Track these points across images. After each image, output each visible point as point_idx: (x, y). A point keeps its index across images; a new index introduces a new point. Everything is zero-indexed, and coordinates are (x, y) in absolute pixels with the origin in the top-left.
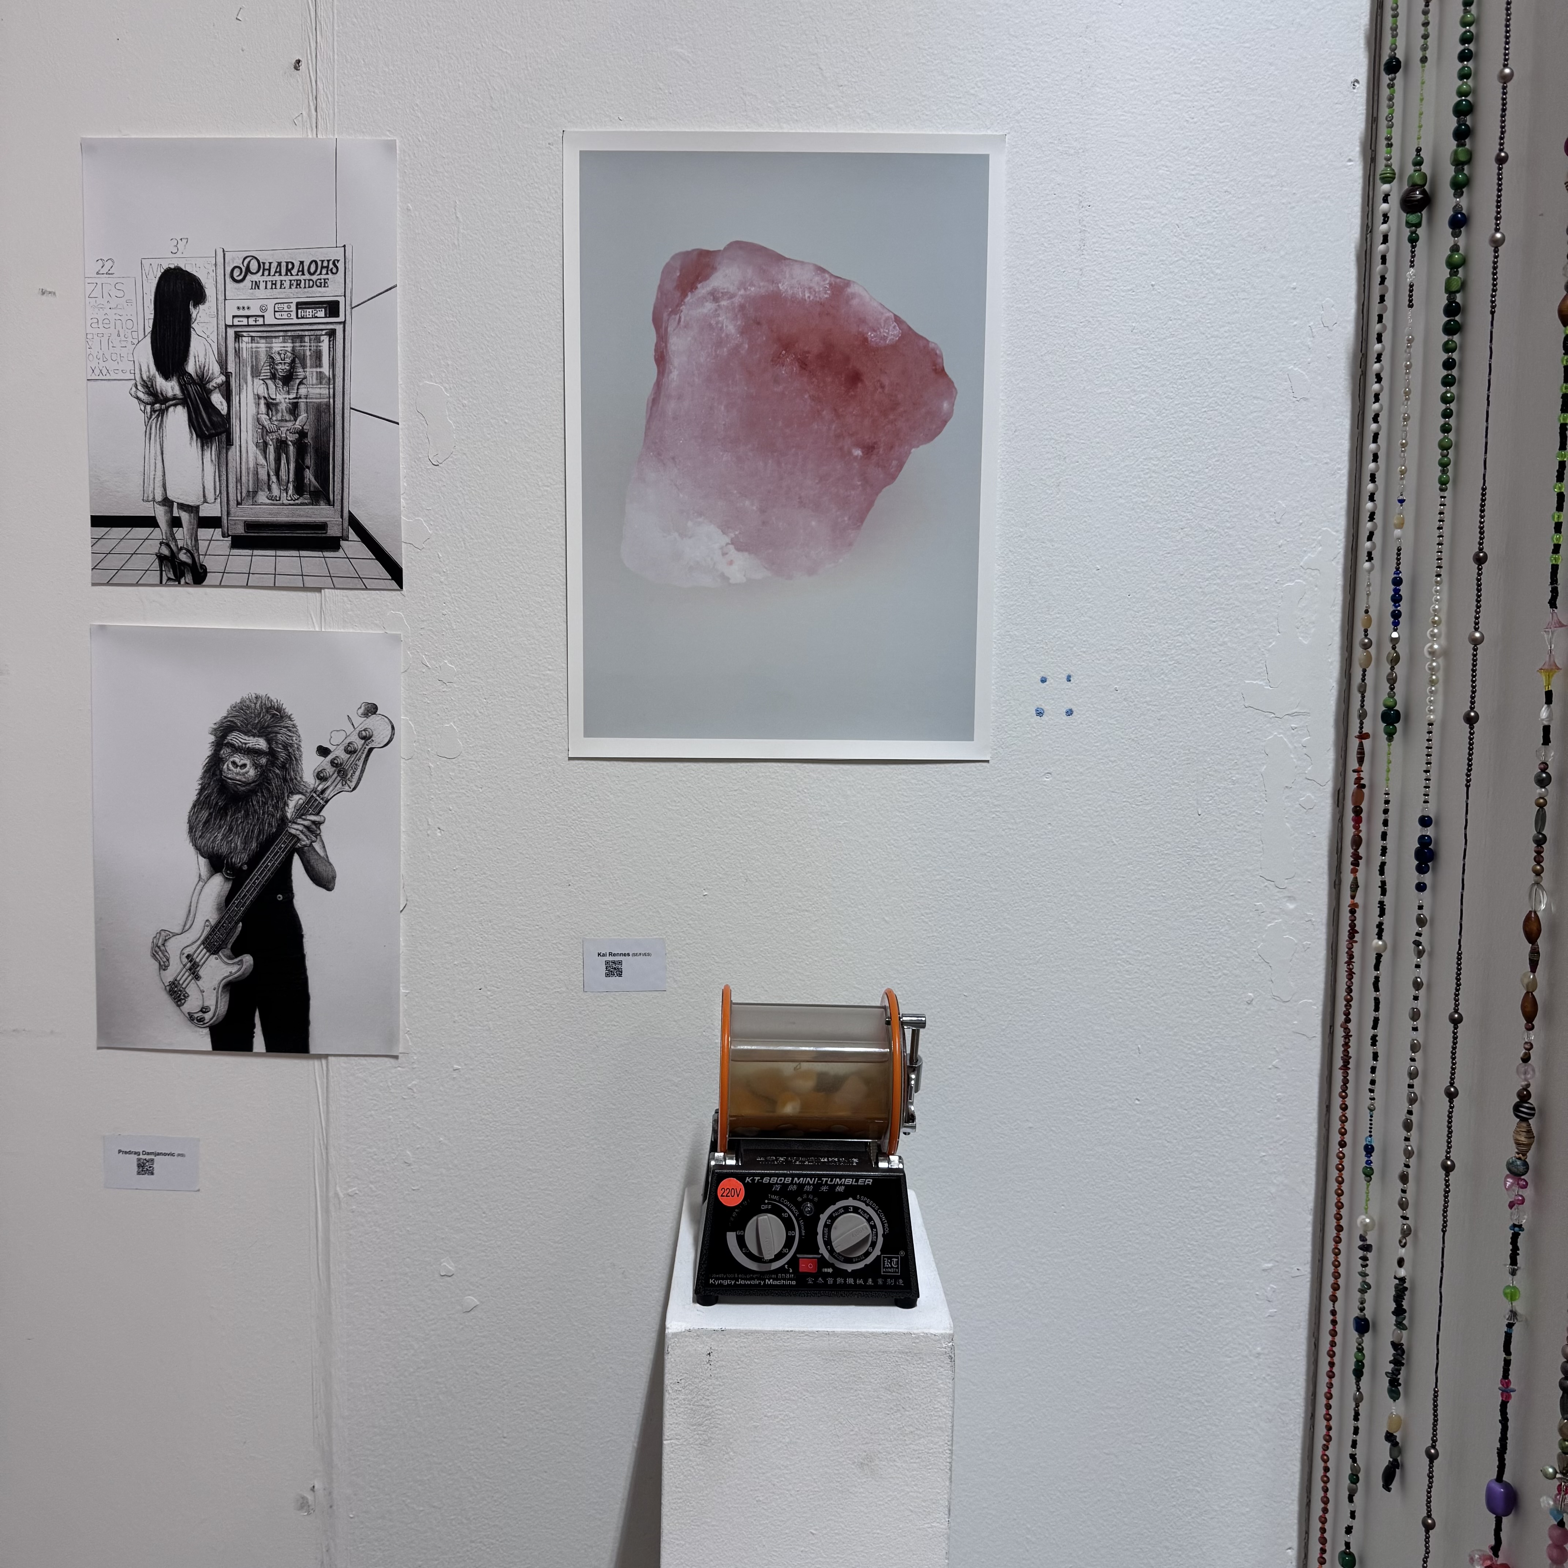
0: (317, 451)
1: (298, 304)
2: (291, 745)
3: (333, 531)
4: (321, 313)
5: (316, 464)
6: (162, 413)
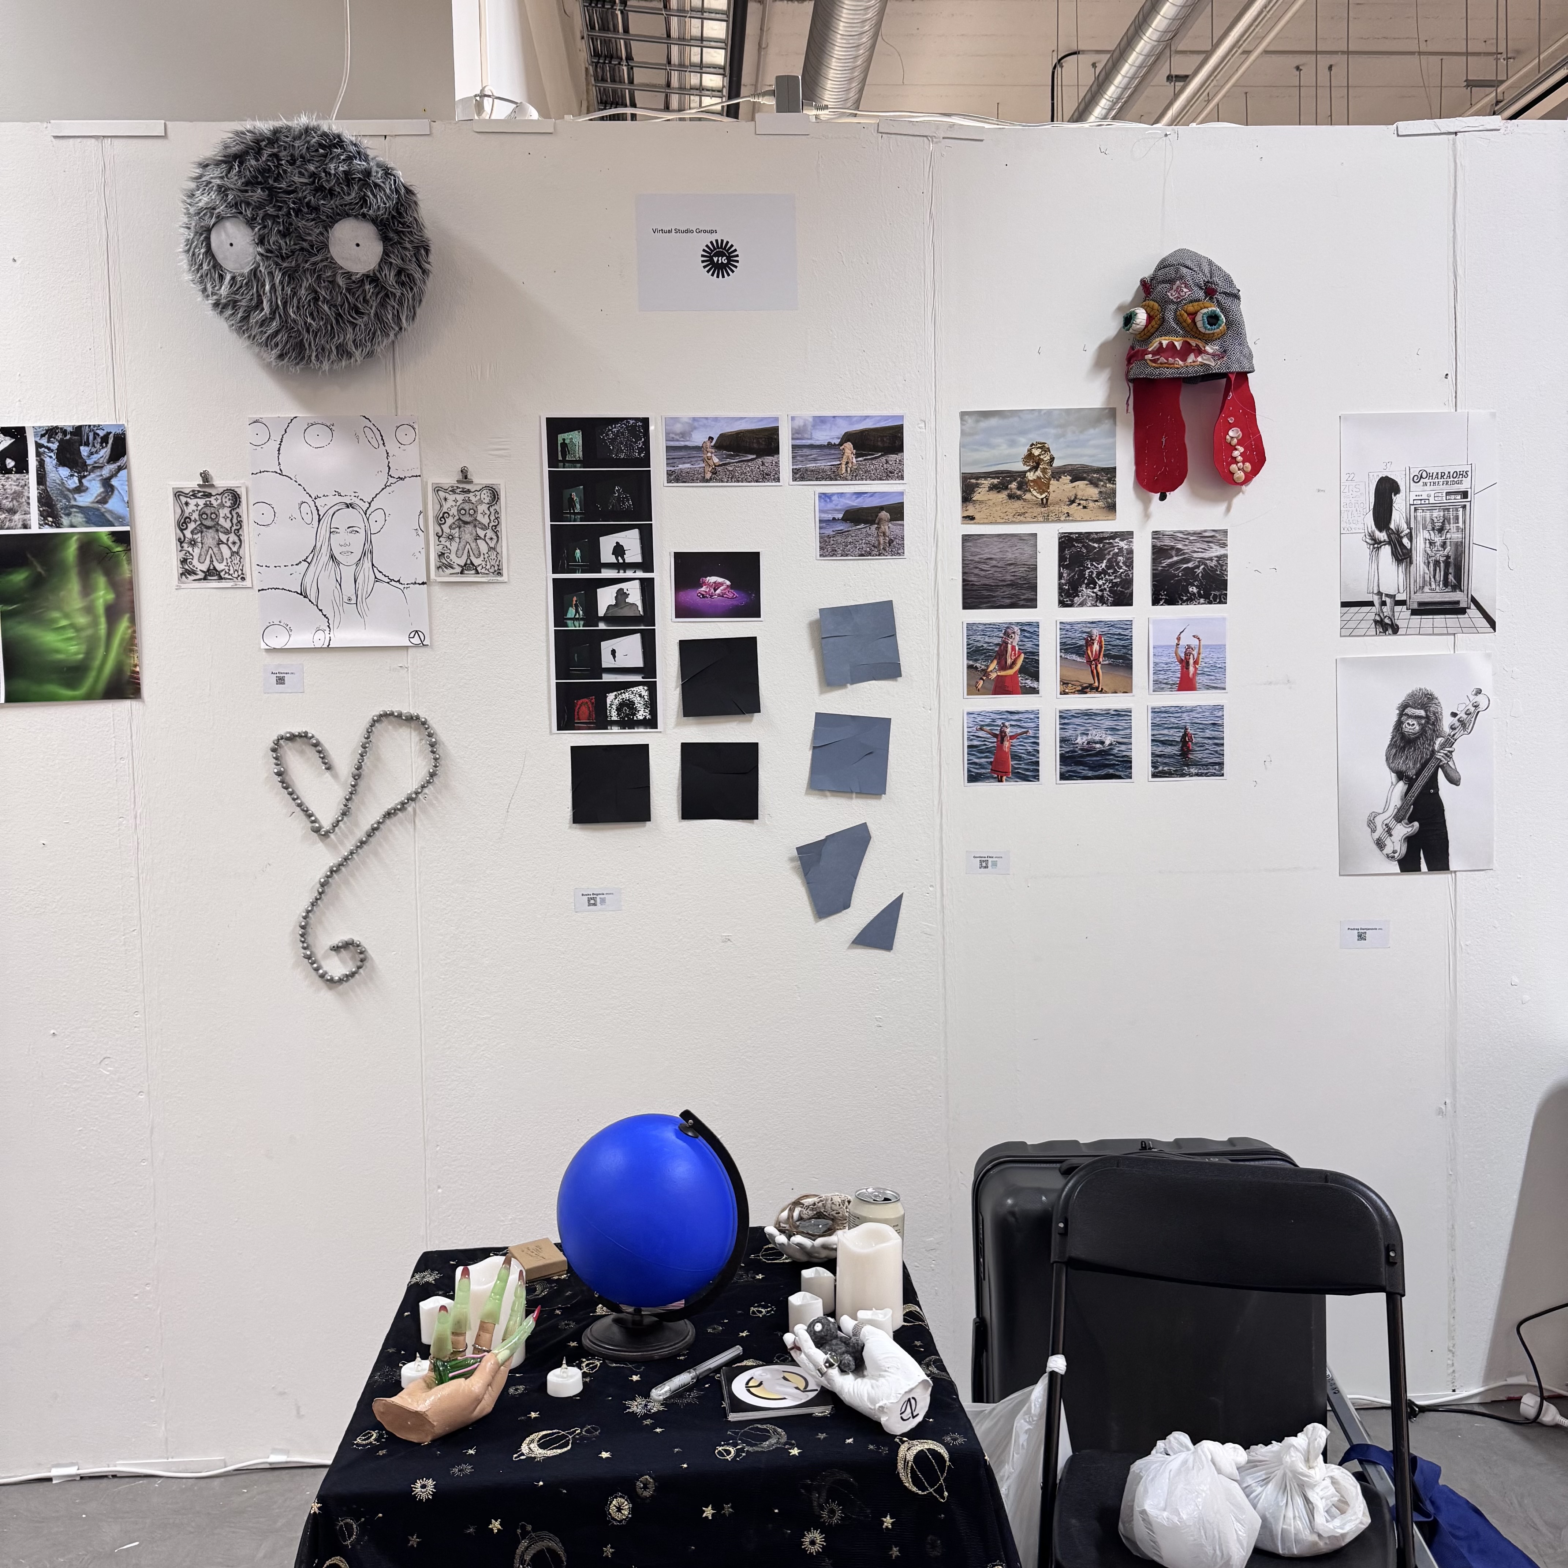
0: (1455, 565)
1: (1446, 493)
2: (1437, 713)
3: (1463, 605)
4: (1459, 497)
5: (1455, 572)
6: (1378, 548)
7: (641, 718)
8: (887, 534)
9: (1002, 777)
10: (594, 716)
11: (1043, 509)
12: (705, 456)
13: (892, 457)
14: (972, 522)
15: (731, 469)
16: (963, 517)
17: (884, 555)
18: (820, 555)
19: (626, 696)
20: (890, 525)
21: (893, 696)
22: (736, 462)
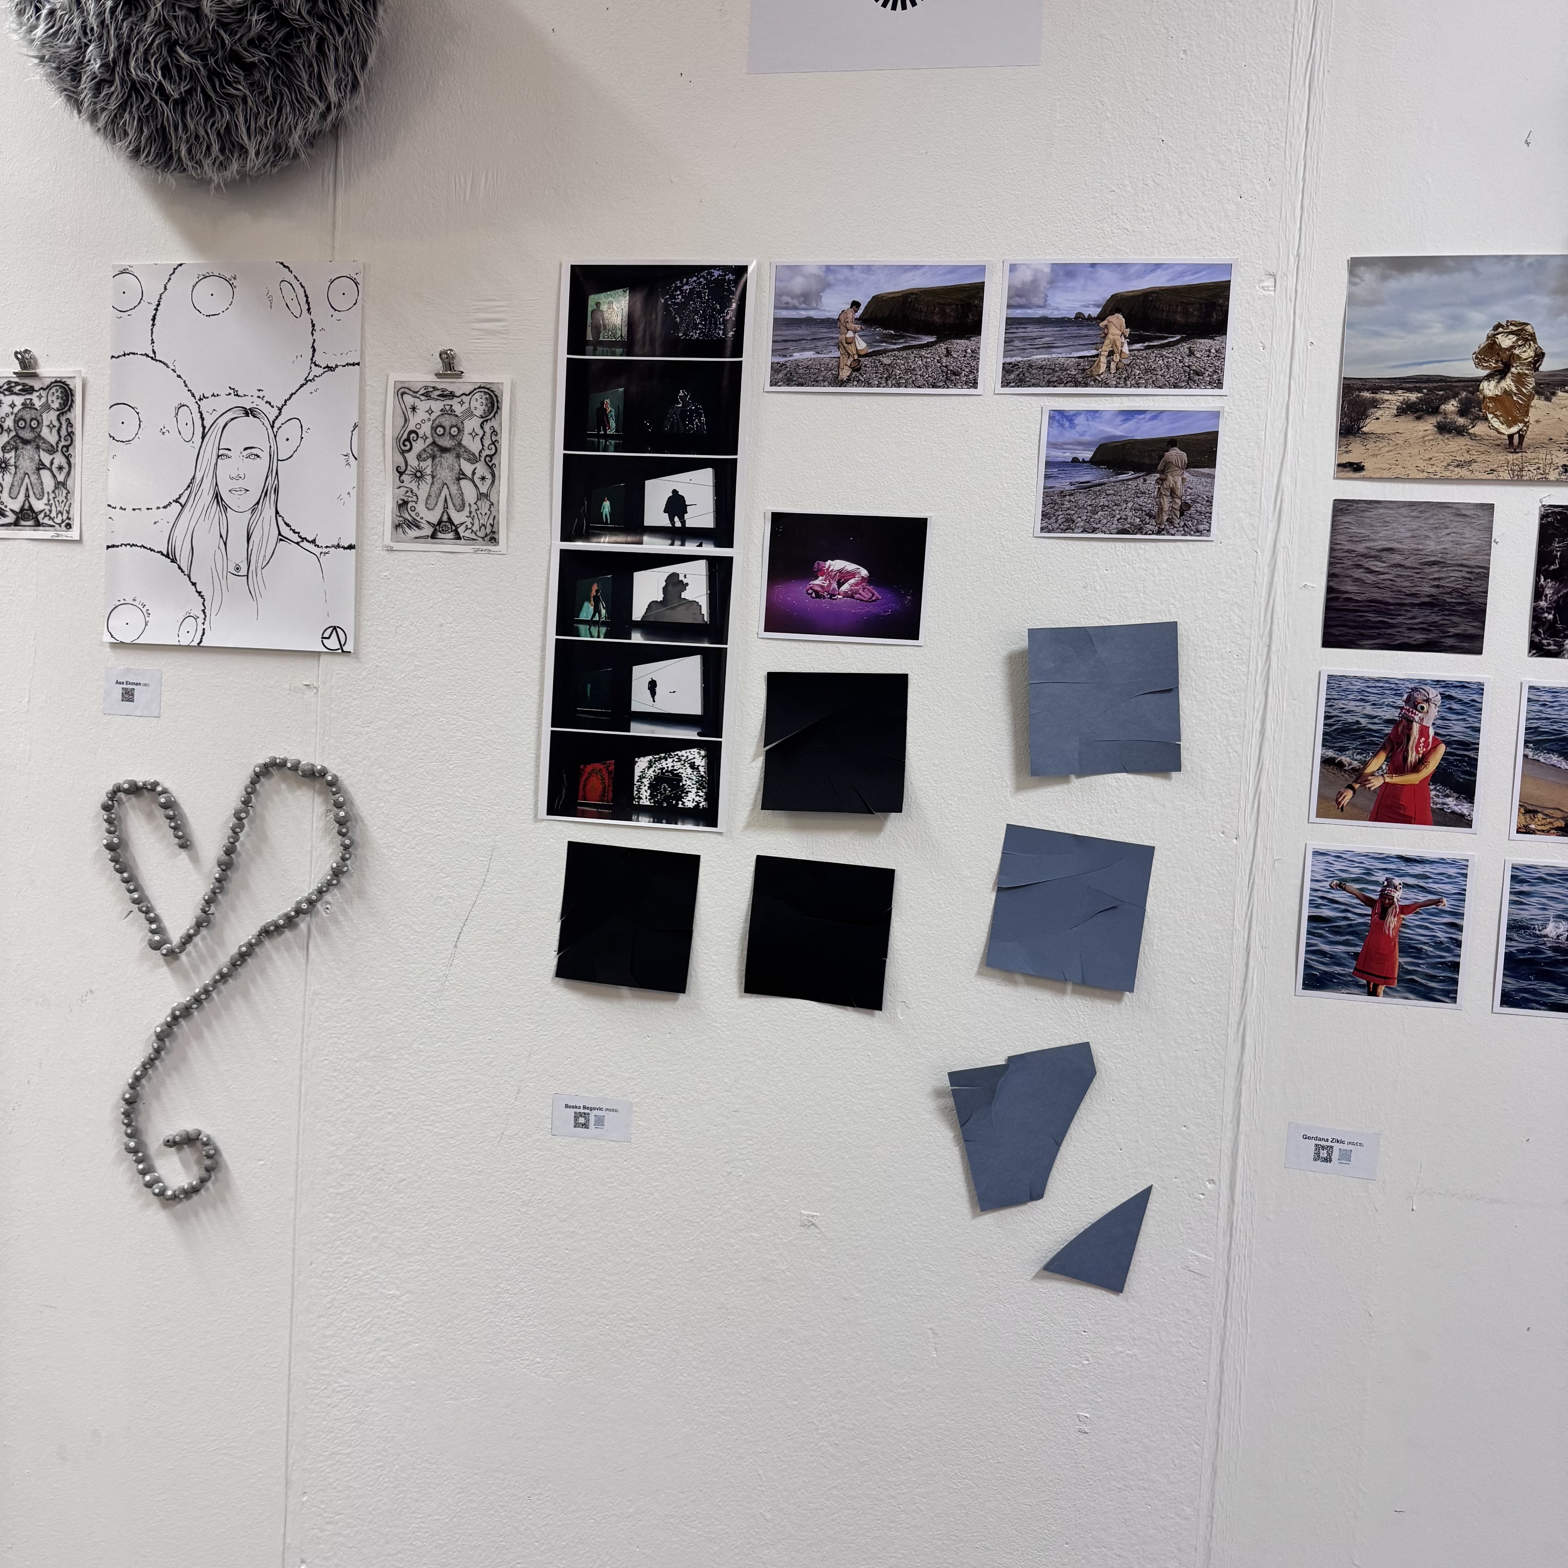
7: (691, 805)
8: (1179, 493)
9: (1376, 986)
10: (611, 795)
11: (1511, 457)
12: (842, 337)
13: (1202, 344)
14: (1357, 475)
15: (886, 361)
16: (1339, 465)
17: (1168, 533)
18: (1042, 529)
19: (668, 764)
20: (1186, 475)
21: (1164, 806)
22: (899, 350)
